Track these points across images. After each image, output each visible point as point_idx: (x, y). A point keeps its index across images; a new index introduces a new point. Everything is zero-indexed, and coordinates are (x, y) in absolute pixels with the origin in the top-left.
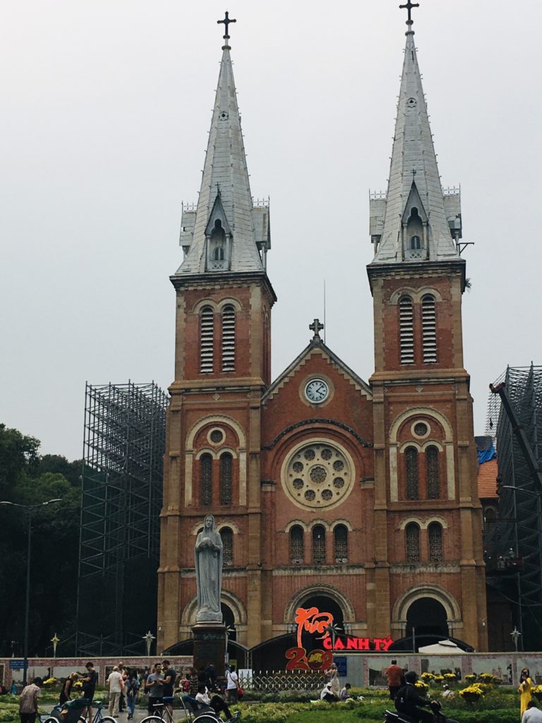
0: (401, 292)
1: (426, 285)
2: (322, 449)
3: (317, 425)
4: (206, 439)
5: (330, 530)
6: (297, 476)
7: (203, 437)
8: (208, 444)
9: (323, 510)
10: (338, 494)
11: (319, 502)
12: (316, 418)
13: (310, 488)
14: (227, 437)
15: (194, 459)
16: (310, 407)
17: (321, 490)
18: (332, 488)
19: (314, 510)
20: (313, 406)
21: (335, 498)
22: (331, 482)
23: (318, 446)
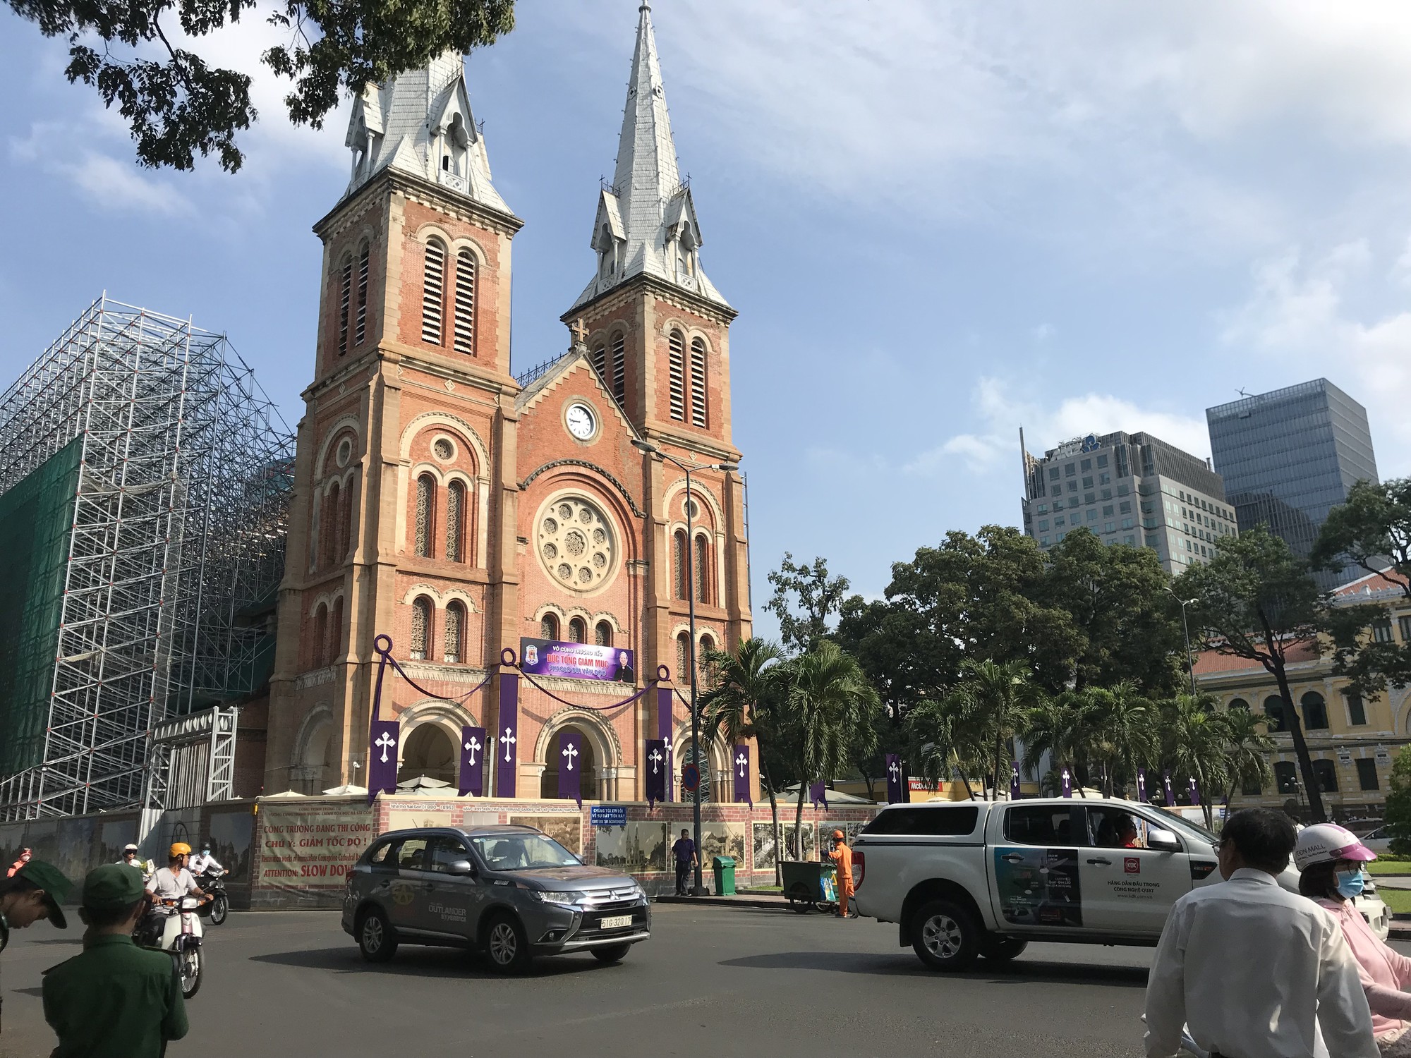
0: (673, 323)
1: (697, 324)
2: (581, 507)
3: (583, 470)
4: (427, 449)
5: (591, 626)
6: (550, 538)
7: (424, 445)
8: (430, 457)
9: (584, 595)
10: (599, 575)
11: (576, 583)
12: (582, 459)
13: (565, 561)
14: (459, 454)
15: (410, 478)
16: (574, 442)
17: (579, 567)
18: (591, 566)
19: (573, 593)
20: (578, 441)
21: (595, 581)
22: (590, 556)
23: (577, 500)
